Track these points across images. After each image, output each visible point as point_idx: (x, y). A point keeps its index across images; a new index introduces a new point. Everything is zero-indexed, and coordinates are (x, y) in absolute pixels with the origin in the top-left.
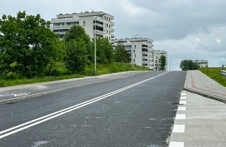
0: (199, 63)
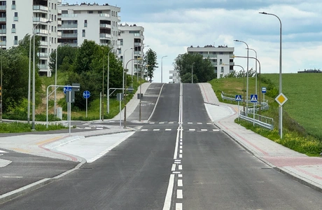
0: (215, 53)
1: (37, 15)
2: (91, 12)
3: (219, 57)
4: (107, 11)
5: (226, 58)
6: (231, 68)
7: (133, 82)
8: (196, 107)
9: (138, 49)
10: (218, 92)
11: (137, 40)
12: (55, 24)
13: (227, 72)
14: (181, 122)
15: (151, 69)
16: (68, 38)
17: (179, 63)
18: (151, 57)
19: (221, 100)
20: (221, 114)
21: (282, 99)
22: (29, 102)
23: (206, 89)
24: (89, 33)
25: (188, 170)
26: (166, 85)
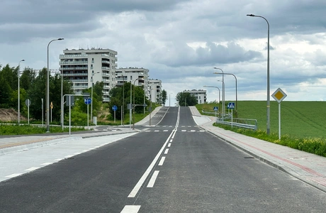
0: (197, 93)
1: (104, 72)
2: (134, 72)
3: (199, 95)
4: (142, 72)
5: (202, 96)
6: (205, 100)
9: (158, 91)
10: (199, 110)
11: (158, 87)
12: (114, 77)
13: (203, 102)
14: (177, 126)
15: (164, 100)
17: (178, 97)
18: (164, 93)
19: (202, 114)
26: (171, 108)
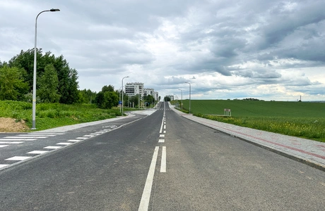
2: (149, 90)
4: (152, 89)
5: (172, 97)
6: (173, 99)
7: (157, 102)
8: (167, 105)
9: (157, 96)
12: (143, 92)
14: (165, 108)
15: (160, 99)
16: (145, 94)
17: (164, 98)
18: (160, 97)
19: (171, 104)
20: (172, 107)
21: (182, 104)
22: (139, 105)
23: (169, 102)
24: (149, 93)
25: (166, 117)
26: (162, 102)
